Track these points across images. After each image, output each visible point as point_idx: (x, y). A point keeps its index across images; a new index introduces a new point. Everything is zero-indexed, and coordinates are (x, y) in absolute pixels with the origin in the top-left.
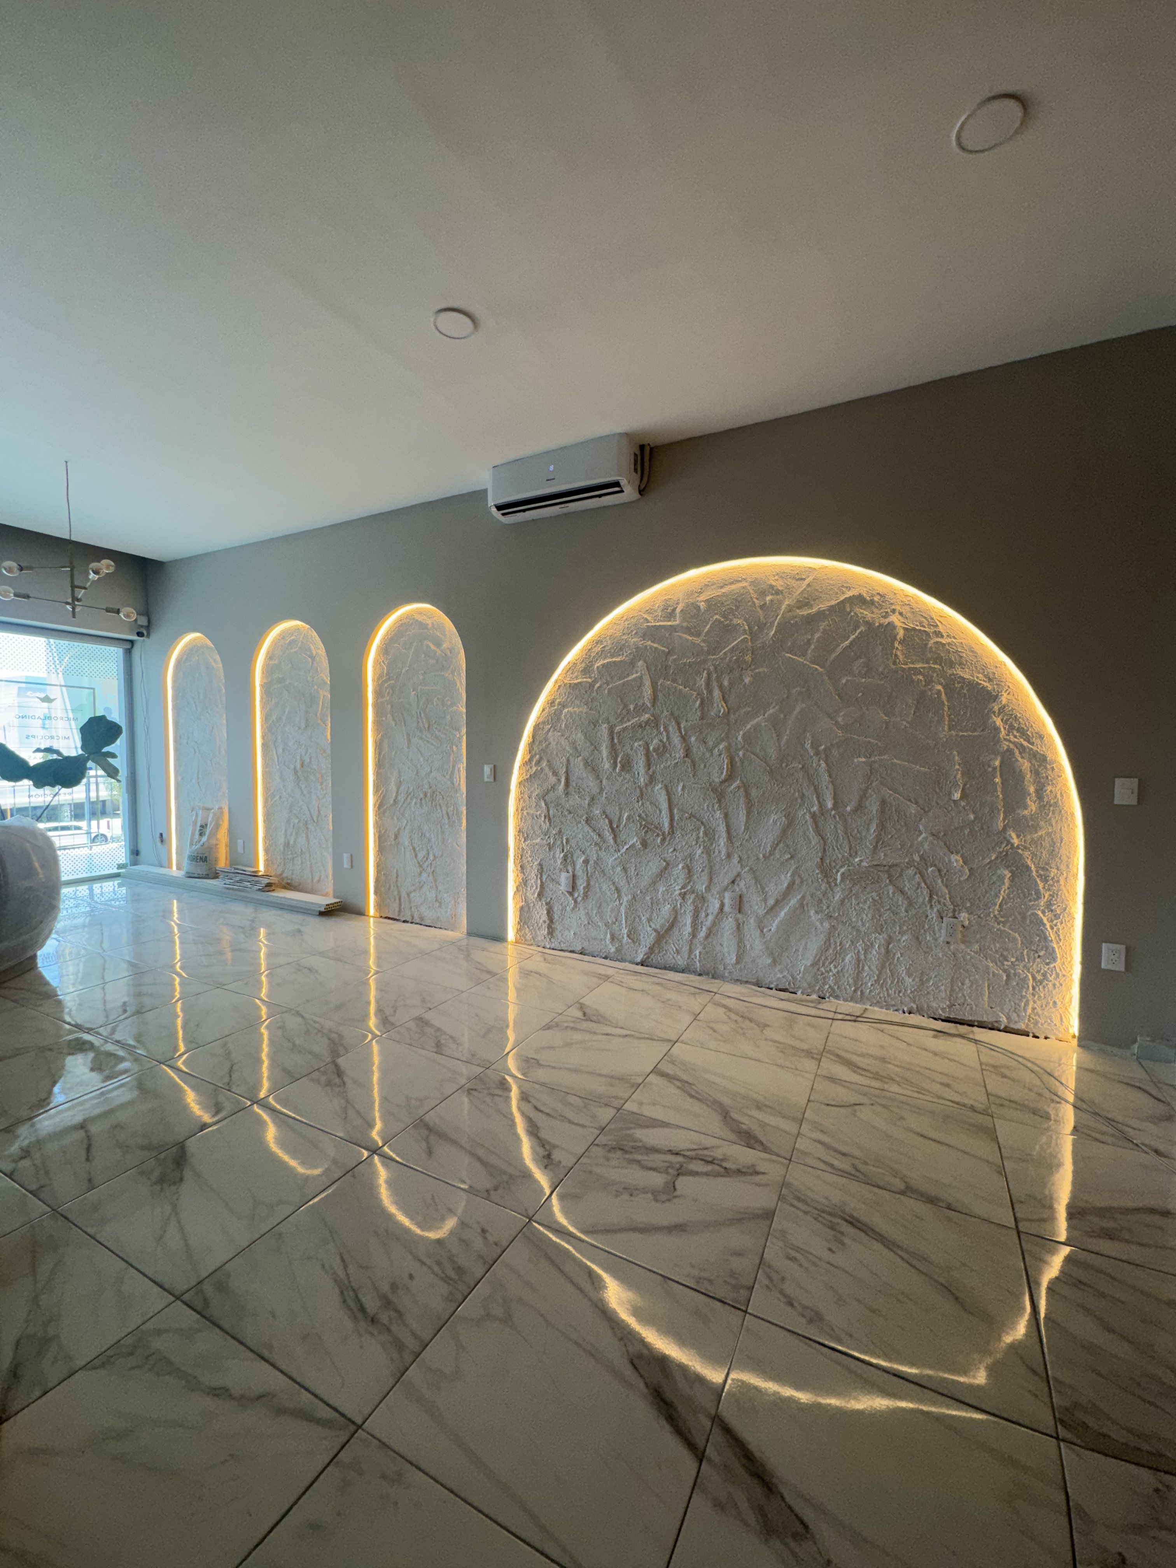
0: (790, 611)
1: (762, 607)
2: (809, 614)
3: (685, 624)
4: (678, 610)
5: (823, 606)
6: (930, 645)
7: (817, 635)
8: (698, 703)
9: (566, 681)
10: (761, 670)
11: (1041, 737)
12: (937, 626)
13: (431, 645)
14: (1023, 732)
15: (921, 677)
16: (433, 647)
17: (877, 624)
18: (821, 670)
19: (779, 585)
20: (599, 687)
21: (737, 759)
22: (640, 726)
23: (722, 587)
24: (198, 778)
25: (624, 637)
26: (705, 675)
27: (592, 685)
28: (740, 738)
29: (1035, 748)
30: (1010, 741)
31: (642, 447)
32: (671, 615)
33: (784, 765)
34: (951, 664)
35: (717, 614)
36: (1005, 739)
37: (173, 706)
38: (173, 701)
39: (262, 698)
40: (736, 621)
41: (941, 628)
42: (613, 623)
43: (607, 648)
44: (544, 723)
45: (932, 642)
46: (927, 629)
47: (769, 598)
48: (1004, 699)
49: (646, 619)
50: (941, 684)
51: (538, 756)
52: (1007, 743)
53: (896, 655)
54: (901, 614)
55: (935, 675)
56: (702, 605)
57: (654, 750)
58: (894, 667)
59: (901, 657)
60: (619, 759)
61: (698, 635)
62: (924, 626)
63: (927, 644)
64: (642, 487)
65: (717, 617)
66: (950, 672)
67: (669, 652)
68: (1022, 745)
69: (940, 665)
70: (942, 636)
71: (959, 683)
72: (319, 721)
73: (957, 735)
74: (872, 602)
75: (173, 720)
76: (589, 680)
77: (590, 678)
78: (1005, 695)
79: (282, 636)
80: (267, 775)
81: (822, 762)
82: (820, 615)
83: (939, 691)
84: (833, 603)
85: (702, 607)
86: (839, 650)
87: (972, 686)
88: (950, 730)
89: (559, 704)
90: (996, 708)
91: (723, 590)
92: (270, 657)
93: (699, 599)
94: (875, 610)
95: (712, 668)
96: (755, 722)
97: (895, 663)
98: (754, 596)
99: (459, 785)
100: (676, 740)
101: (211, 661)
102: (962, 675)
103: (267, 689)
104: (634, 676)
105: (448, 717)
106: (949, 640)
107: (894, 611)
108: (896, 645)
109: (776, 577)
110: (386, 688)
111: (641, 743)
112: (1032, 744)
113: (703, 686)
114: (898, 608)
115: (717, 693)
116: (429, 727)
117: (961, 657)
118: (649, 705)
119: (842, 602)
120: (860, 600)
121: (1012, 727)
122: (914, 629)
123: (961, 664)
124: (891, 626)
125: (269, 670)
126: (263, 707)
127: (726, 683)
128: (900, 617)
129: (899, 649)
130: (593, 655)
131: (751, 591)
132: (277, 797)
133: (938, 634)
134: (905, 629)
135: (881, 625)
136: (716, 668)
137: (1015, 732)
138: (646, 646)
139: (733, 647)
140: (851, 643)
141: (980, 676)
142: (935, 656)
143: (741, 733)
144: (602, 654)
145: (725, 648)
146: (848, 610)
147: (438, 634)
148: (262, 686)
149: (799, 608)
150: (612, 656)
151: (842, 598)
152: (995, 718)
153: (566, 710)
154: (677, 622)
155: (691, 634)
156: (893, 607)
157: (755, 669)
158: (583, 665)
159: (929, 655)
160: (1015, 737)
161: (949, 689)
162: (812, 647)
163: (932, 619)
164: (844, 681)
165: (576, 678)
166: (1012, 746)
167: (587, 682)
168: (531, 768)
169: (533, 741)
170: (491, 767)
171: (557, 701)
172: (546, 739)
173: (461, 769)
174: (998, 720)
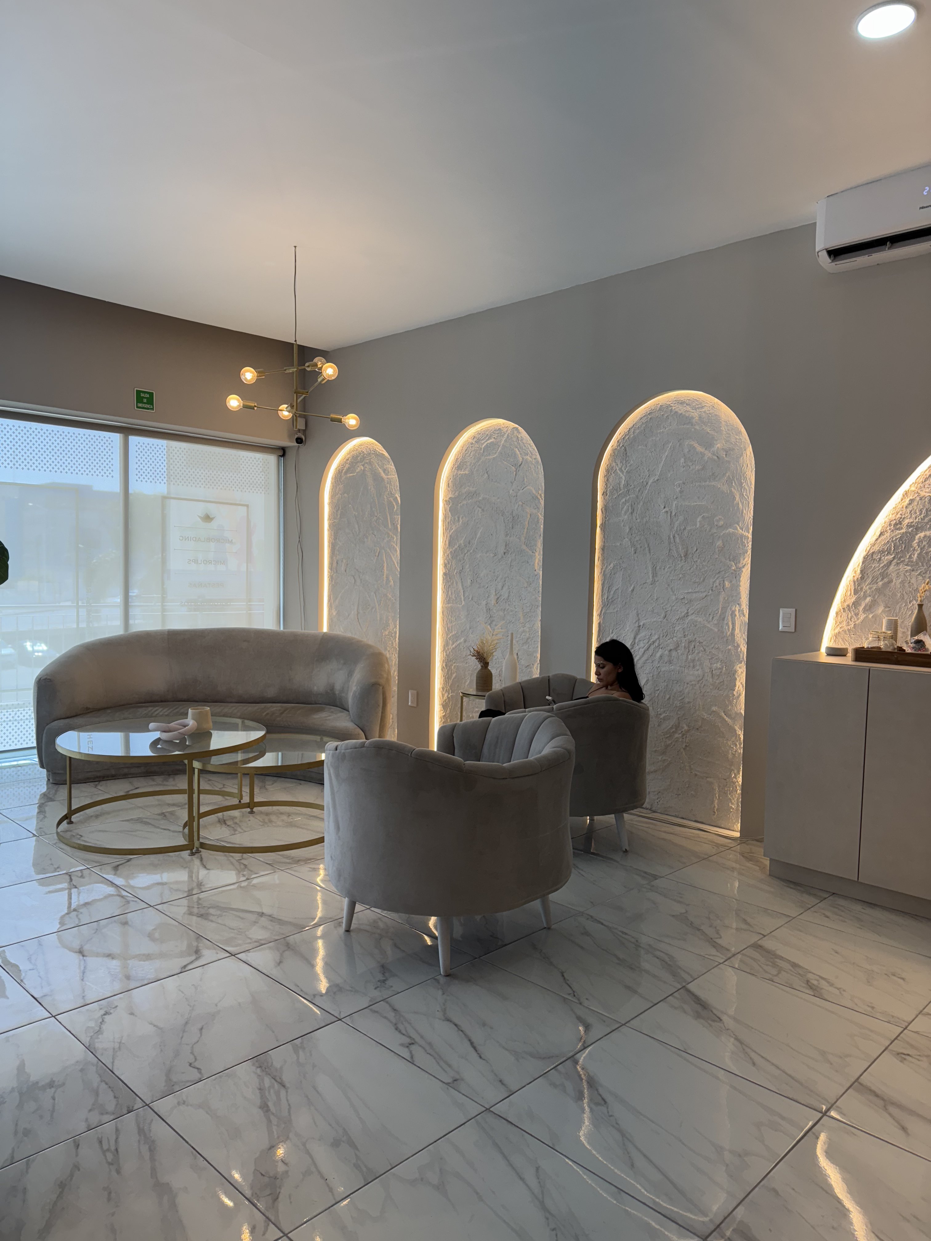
9: (922, 494)
13: (696, 445)
16: (699, 449)
24: (358, 613)
37: (330, 526)
38: (329, 519)
39: (445, 517)
44: (881, 552)
51: (869, 600)
72: (524, 547)
75: (329, 542)
79: (477, 439)
80: (449, 612)
92: (459, 465)
99: (733, 634)
101: (381, 471)
103: (453, 504)
105: (719, 543)
110: (625, 503)
116: (686, 555)
125: (457, 483)
126: (446, 529)
132: (462, 640)
147: (708, 430)
148: (447, 502)
153: (922, 535)
168: (857, 615)
169: (862, 578)
170: (793, 611)
171: (906, 521)
172: (884, 575)
173: (737, 613)
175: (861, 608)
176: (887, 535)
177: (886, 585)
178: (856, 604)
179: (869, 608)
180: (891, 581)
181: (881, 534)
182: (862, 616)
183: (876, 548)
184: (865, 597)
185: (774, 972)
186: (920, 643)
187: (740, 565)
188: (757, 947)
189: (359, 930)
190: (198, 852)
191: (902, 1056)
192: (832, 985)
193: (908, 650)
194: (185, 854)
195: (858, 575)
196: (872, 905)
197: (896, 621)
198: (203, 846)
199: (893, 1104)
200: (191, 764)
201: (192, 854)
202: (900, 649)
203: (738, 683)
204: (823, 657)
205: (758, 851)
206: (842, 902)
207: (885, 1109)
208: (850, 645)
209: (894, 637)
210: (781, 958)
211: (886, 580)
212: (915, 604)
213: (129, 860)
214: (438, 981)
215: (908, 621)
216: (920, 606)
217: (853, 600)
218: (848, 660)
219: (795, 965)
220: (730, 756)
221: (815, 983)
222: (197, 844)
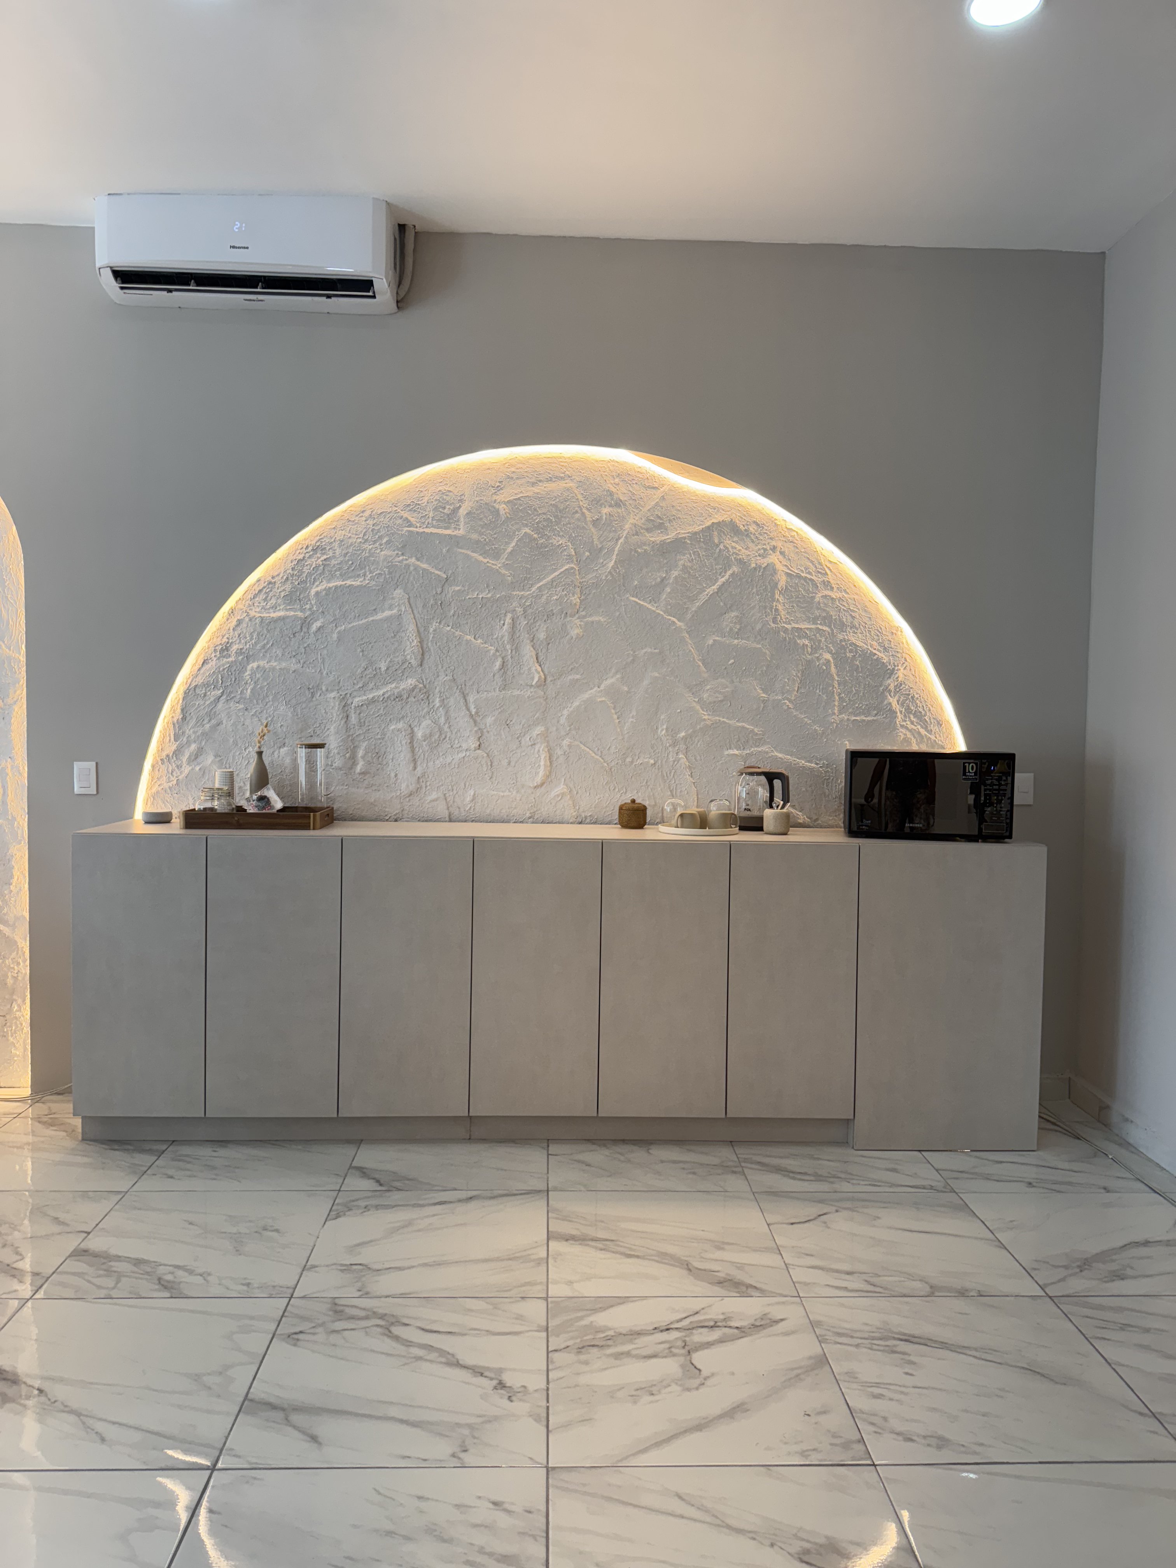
0: (637, 534)
1: (595, 523)
2: (663, 543)
3: (475, 536)
4: (462, 512)
5: (684, 531)
6: (817, 600)
7: (675, 573)
8: (498, 663)
9: (252, 613)
10: (595, 618)
11: (939, 724)
12: (826, 574)
14: (919, 716)
15: (807, 642)
17: (753, 565)
18: (679, 624)
19: (621, 493)
20: (319, 629)
21: (559, 752)
22: (399, 697)
23: (533, 484)
25: (365, 546)
26: (508, 620)
27: (305, 623)
28: (563, 720)
29: (933, 737)
30: (907, 728)
31: (402, 228)
32: (450, 518)
33: (629, 760)
34: (842, 627)
35: (526, 525)
36: (902, 726)
40: (557, 541)
41: (830, 577)
42: (347, 520)
43: (333, 562)
44: (206, 685)
45: (820, 595)
46: (814, 578)
47: (606, 510)
48: (901, 674)
49: (409, 521)
50: (830, 652)
51: (193, 747)
52: (904, 731)
53: (777, 610)
54: (782, 553)
55: (823, 640)
56: (503, 509)
57: (425, 738)
58: (773, 625)
59: (783, 613)
60: (361, 753)
61: (496, 555)
62: (810, 573)
63: (813, 598)
64: (402, 294)
65: (527, 530)
66: (840, 637)
67: (447, 579)
68: (919, 733)
69: (830, 627)
70: (832, 588)
71: (851, 651)
73: (848, 720)
74: (747, 534)
76: (299, 614)
77: (303, 610)
78: (902, 669)
81: (681, 756)
82: (678, 545)
83: (829, 661)
84: (697, 528)
85: (502, 512)
86: (703, 597)
87: (867, 657)
88: (840, 713)
89: (240, 652)
90: (892, 687)
91: (536, 489)
93: (499, 498)
94: (751, 545)
95: (519, 610)
96: (586, 696)
97: (775, 621)
98: (584, 504)
100: (462, 721)
102: (853, 640)
104: (387, 613)
106: (839, 595)
107: (774, 549)
108: (777, 596)
109: (617, 480)
111: (400, 725)
112: (930, 732)
113: (506, 638)
114: (779, 544)
115: (528, 651)
117: (853, 617)
118: (413, 661)
119: (708, 528)
120: (732, 528)
121: (908, 710)
122: (799, 576)
123: (853, 626)
124: (770, 570)
127: (542, 636)
128: (781, 557)
129: (781, 604)
130: (306, 570)
131: (580, 497)
133: (827, 585)
134: (788, 574)
135: (758, 567)
136: (525, 611)
137: (912, 716)
138: (408, 566)
139: (552, 581)
140: (719, 589)
141: (874, 643)
142: (824, 614)
143: (566, 712)
144: (325, 570)
145: (540, 580)
146: (716, 541)
149: (648, 530)
150: (343, 576)
151: (709, 523)
152: (891, 700)
153: (255, 665)
154: (461, 532)
155: (485, 554)
156: (773, 543)
157: (584, 617)
158: (288, 587)
159: (817, 613)
160: (912, 723)
161: (840, 660)
162: (668, 590)
163: (820, 564)
164: (711, 642)
165: (274, 607)
166: (909, 735)
167: (296, 617)
168: (179, 767)
169: (184, 718)
170: (94, 764)
171: (235, 647)
172: (211, 715)
173: (9, 771)
174: (893, 701)
175: (185, 759)
176: (213, 664)
177: (214, 727)
178: (177, 753)
179: (196, 757)
180: (219, 722)
181: (206, 662)
182: (186, 769)
183: (200, 680)
184: (189, 743)
185: (110, 1282)
186: (263, 799)
187: (9, 701)
188: (80, 1253)
191: (293, 1338)
192: (191, 1272)
193: (251, 809)
195: (178, 715)
196: (223, 1143)
197: (232, 774)
199: (299, 1409)
202: (240, 809)
203: (16, 873)
204: (138, 824)
206: (186, 1150)
207: (287, 1421)
208: (177, 808)
209: (230, 794)
210: (118, 1258)
211: (213, 722)
212: (252, 752)
215: (246, 773)
216: (260, 754)
217: (174, 747)
218: (176, 826)
219: (138, 1262)
220: (10, 981)
221: (169, 1277)
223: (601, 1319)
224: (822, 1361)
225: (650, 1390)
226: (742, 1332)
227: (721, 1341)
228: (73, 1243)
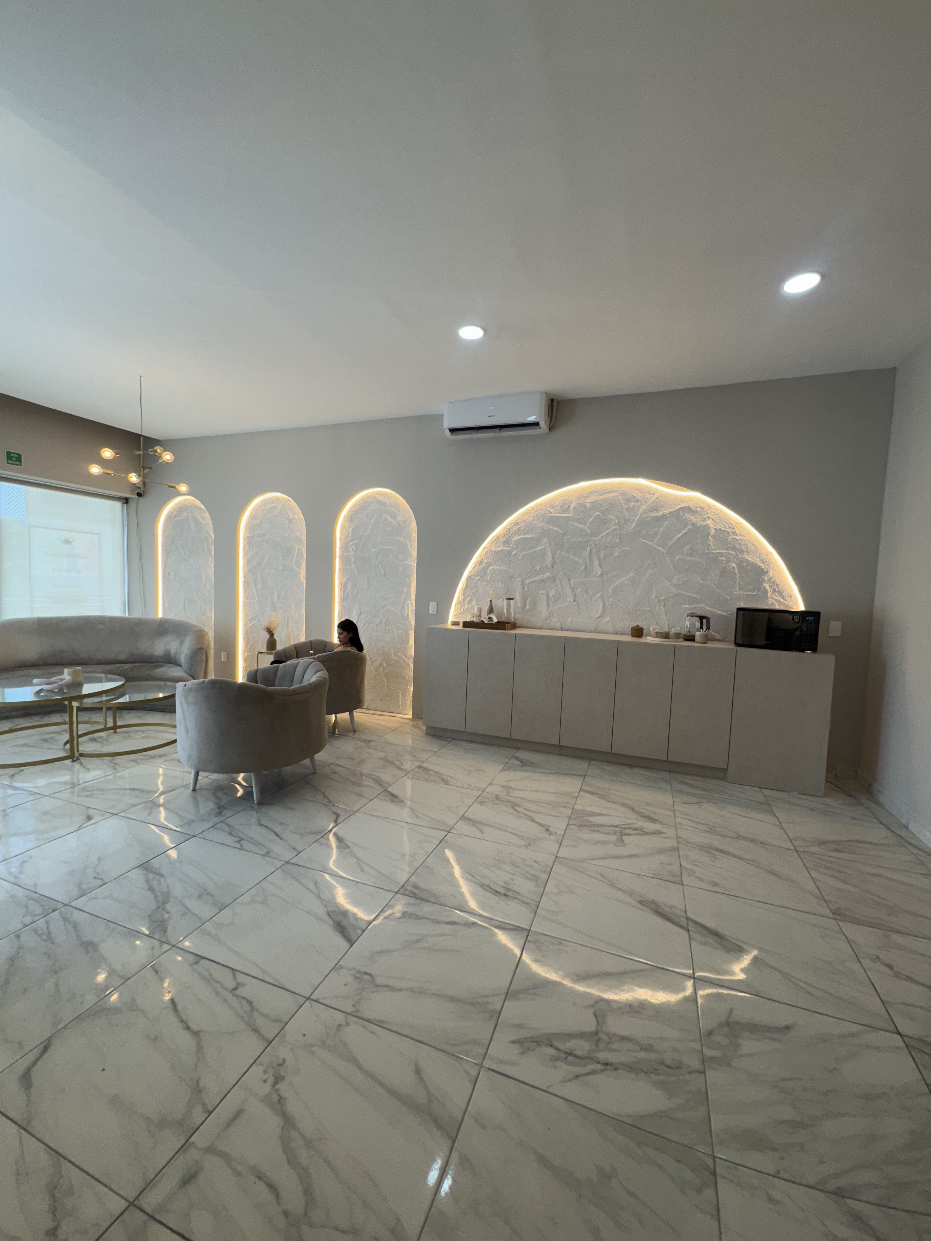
0: (645, 513)
1: (627, 509)
2: (657, 516)
3: (576, 516)
4: (572, 507)
5: (666, 511)
6: (729, 540)
7: (662, 529)
8: (583, 567)
9: (491, 549)
10: (625, 548)
11: (790, 597)
12: (734, 528)
13: (388, 517)
14: (780, 593)
15: (724, 559)
16: (390, 519)
17: (699, 525)
18: (663, 550)
19: (639, 496)
20: (515, 554)
21: (608, 603)
22: (543, 580)
23: (601, 495)
24: (184, 606)
25: (533, 522)
26: (588, 549)
27: (510, 552)
28: (610, 591)
29: (787, 603)
30: (773, 598)
31: (552, 400)
32: (566, 510)
33: (638, 608)
34: (742, 552)
35: (597, 511)
36: (771, 597)
37: (163, 550)
38: (162, 545)
39: (244, 548)
40: (610, 517)
41: (736, 530)
42: (527, 513)
43: (522, 528)
44: (474, 575)
45: (731, 538)
46: (728, 530)
47: (632, 504)
48: (771, 574)
49: (550, 511)
50: (735, 563)
51: (469, 598)
52: (771, 599)
53: (709, 545)
54: (713, 520)
55: (732, 557)
56: (588, 505)
57: (553, 596)
58: (708, 551)
59: (712, 546)
60: (528, 602)
61: (585, 524)
62: (726, 528)
63: (727, 539)
64: (551, 426)
65: (598, 513)
66: (740, 556)
67: (565, 533)
68: (780, 601)
69: (735, 552)
70: (737, 535)
71: (746, 563)
72: (295, 567)
73: (743, 594)
74: (696, 512)
75: (162, 560)
76: (508, 549)
77: (509, 547)
78: (772, 571)
79: (264, 503)
80: (247, 605)
81: (662, 607)
82: (664, 517)
83: (734, 567)
84: (672, 510)
85: (588, 506)
86: (675, 539)
87: (754, 565)
88: (739, 590)
89: (486, 563)
90: (766, 579)
91: (602, 497)
92: (253, 517)
93: (586, 501)
94: (697, 516)
95: (593, 545)
96: (620, 580)
97: (708, 549)
98: (622, 502)
99: (408, 615)
100: (568, 591)
101: (200, 518)
102: (748, 558)
103: (249, 541)
104: (540, 548)
105: (401, 569)
106: (741, 538)
107: (709, 518)
108: (710, 538)
109: (637, 491)
110: (351, 546)
111: (543, 591)
112: (785, 600)
113: (587, 557)
114: (711, 516)
115: (596, 562)
116: (384, 575)
117: (747, 548)
118: (550, 566)
119: (678, 510)
120: (689, 509)
121: (774, 590)
122: (720, 529)
123: (747, 552)
124: (707, 527)
125: (251, 527)
126: (245, 555)
127: (602, 556)
128: (712, 522)
129: (711, 541)
130: (511, 532)
131: (621, 499)
132: (256, 621)
133: (735, 533)
134: (715, 529)
135: (701, 526)
136: (596, 545)
137: (776, 594)
138: (549, 529)
139: (608, 533)
140: (682, 536)
141: (758, 559)
142: (732, 546)
143: (611, 587)
144: (518, 532)
145: (603, 533)
146: (681, 515)
147: (394, 510)
148: (245, 539)
149: (651, 511)
150: (525, 534)
151: (678, 508)
152: (765, 585)
153: (491, 568)
154: (570, 515)
155: (580, 523)
156: (709, 515)
157: (621, 548)
158: (504, 539)
159: (729, 545)
160: (776, 596)
161: (740, 565)
162: (659, 536)
163: (731, 524)
164: (677, 558)
165: (499, 546)
166: (774, 601)
167: (506, 550)
168: (464, 605)
169: (466, 588)
170: (435, 603)
171: (485, 561)
172: (476, 586)
173: (410, 605)
174: (767, 586)
175: (466, 602)
176: (477, 567)
177: (476, 591)
178: (464, 600)
179: (470, 602)
180: (478, 589)
181: (474, 567)
182: (466, 606)
183: (472, 573)
184: (468, 597)
185: (427, 777)
186: (490, 618)
187: (411, 580)
188: (420, 767)
189: (201, 789)
190: (78, 759)
191: (481, 803)
192: (453, 778)
193: (486, 622)
194: (68, 762)
195: (464, 586)
196: (471, 742)
197: (481, 608)
198: (82, 755)
199: (477, 822)
200: (70, 703)
201: (73, 761)
202: (483, 621)
203: (410, 640)
204: (449, 626)
205: (420, 723)
206: (459, 742)
207: (474, 824)
208: (461, 620)
209: (480, 616)
210: (431, 770)
211: (476, 589)
212: (489, 600)
213: (22, 770)
214: (253, 807)
215: (486, 608)
216: (491, 601)
217: (463, 598)
218: (460, 627)
219: (437, 773)
220: (407, 678)
221: (446, 778)
222: (76, 754)
223: (591, 819)
224: (677, 849)
225: (603, 843)
226: (647, 833)
227: (636, 834)
228: (418, 764)
